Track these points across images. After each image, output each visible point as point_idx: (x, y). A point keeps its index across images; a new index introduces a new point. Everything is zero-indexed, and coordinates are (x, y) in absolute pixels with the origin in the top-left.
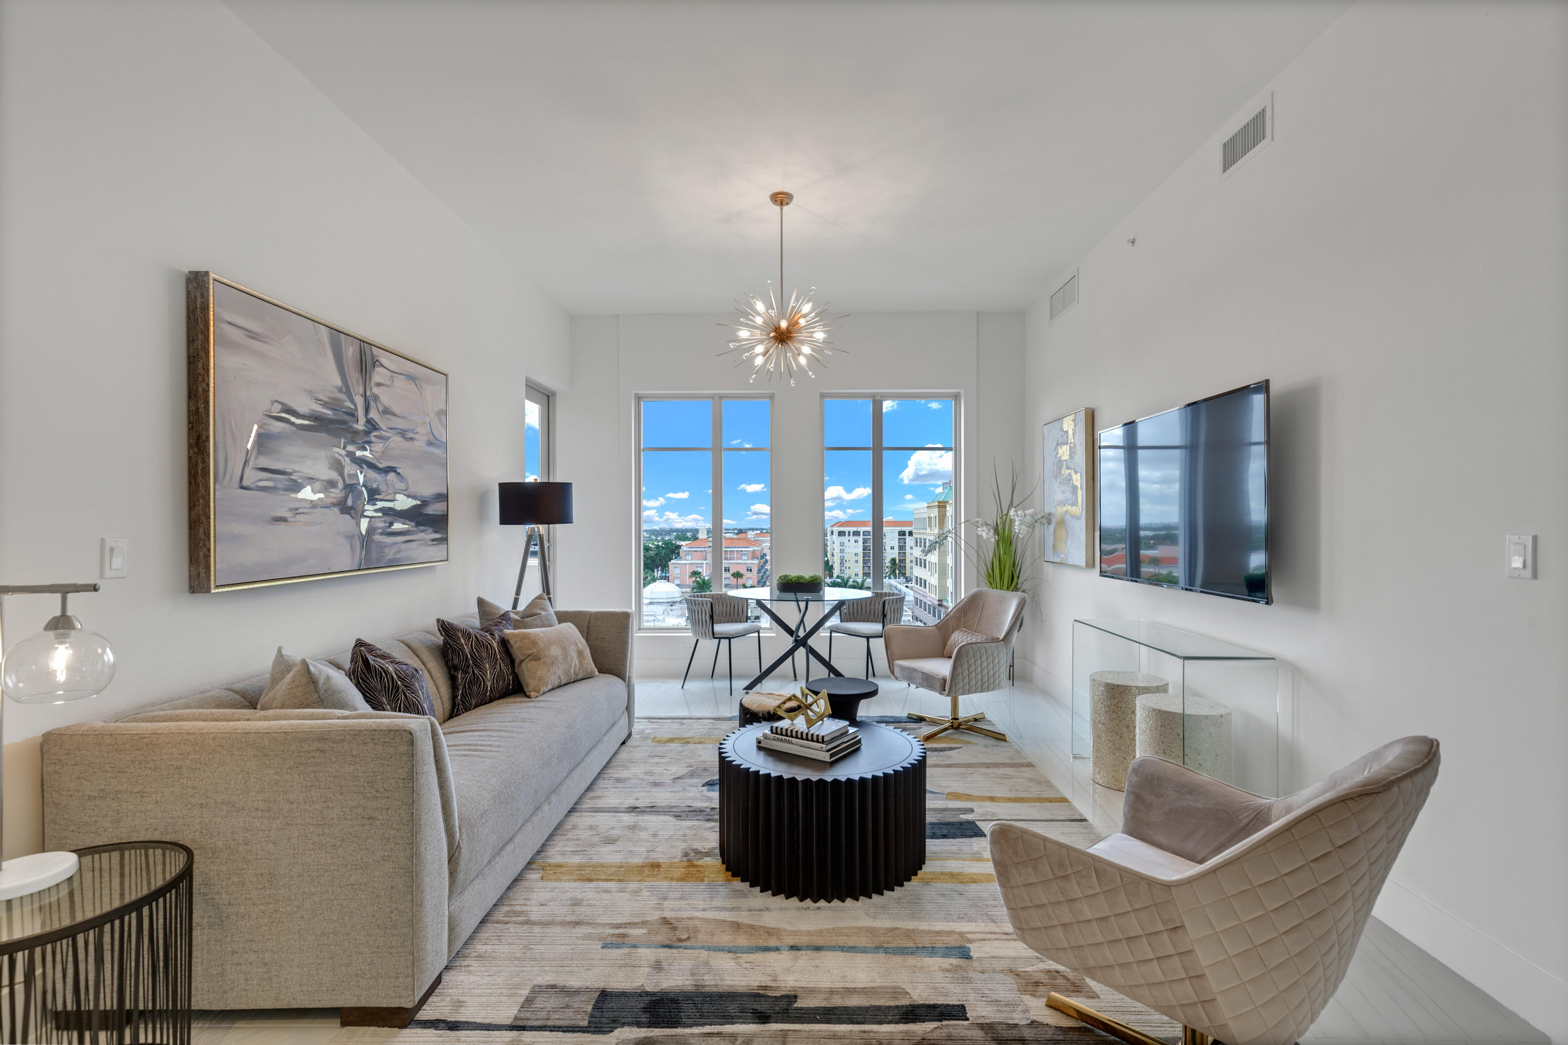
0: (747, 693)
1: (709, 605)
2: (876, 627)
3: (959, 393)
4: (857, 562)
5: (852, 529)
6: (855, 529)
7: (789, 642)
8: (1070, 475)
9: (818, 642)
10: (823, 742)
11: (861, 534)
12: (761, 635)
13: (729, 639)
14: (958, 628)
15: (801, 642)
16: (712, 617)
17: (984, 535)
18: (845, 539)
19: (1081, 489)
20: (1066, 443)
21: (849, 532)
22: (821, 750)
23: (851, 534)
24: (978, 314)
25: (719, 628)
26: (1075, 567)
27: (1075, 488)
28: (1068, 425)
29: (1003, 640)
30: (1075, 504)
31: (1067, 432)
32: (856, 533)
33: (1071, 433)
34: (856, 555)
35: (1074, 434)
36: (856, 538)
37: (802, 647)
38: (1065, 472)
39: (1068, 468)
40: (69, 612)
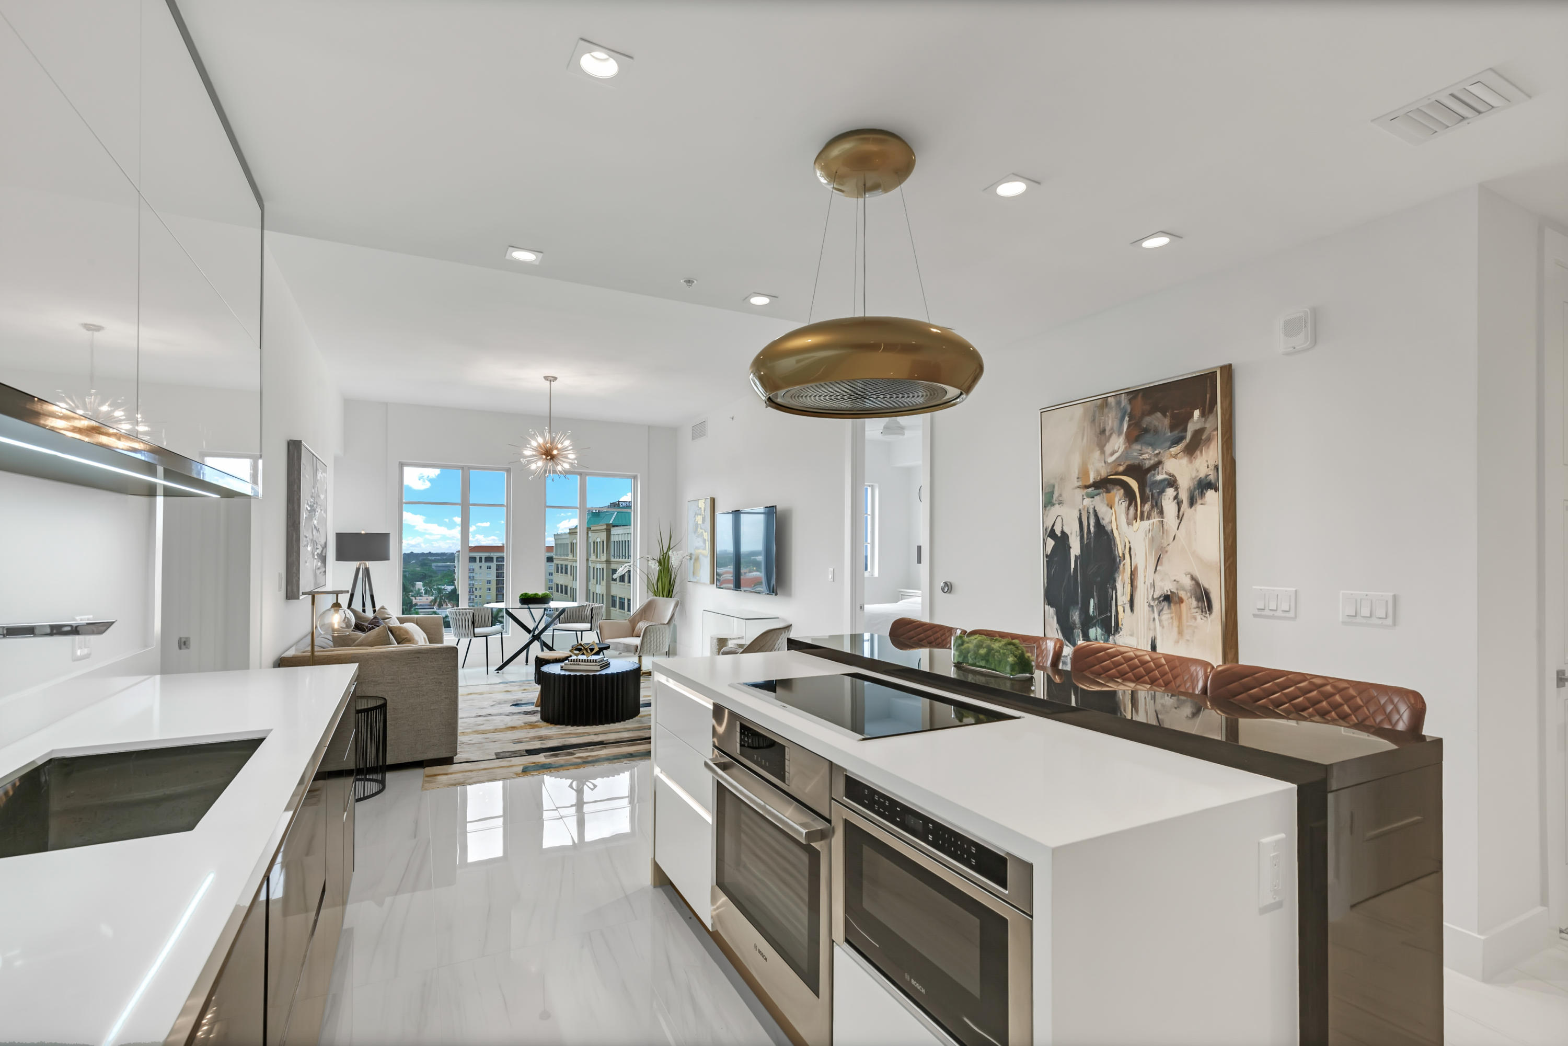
0: (498, 673)
1: (471, 615)
2: (588, 626)
3: (636, 475)
4: (489, 589)
5: (484, 555)
6: (487, 554)
7: (527, 637)
8: (702, 532)
9: (546, 637)
10: (596, 662)
11: (495, 560)
12: (503, 636)
13: (486, 636)
14: (641, 620)
15: (536, 638)
16: (473, 623)
17: (653, 566)
18: (476, 565)
19: (708, 541)
20: (701, 515)
21: (481, 558)
22: (596, 665)
23: (483, 560)
24: (649, 427)
25: (477, 630)
26: (704, 584)
27: (705, 540)
28: (701, 504)
29: (667, 624)
30: (705, 549)
31: (701, 508)
32: (488, 559)
33: (703, 509)
34: (489, 582)
35: (704, 510)
36: (489, 564)
37: (536, 641)
38: (700, 531)
39: (701, 529)
40: (339, 602)
